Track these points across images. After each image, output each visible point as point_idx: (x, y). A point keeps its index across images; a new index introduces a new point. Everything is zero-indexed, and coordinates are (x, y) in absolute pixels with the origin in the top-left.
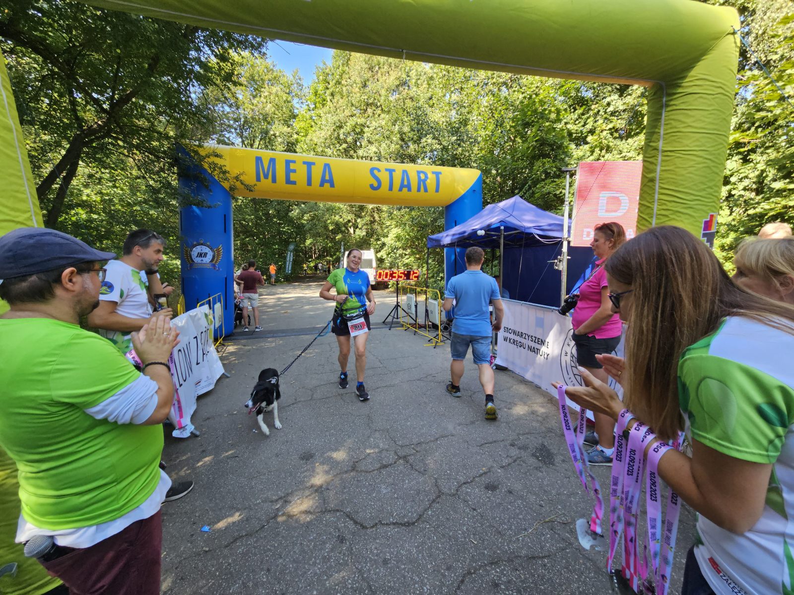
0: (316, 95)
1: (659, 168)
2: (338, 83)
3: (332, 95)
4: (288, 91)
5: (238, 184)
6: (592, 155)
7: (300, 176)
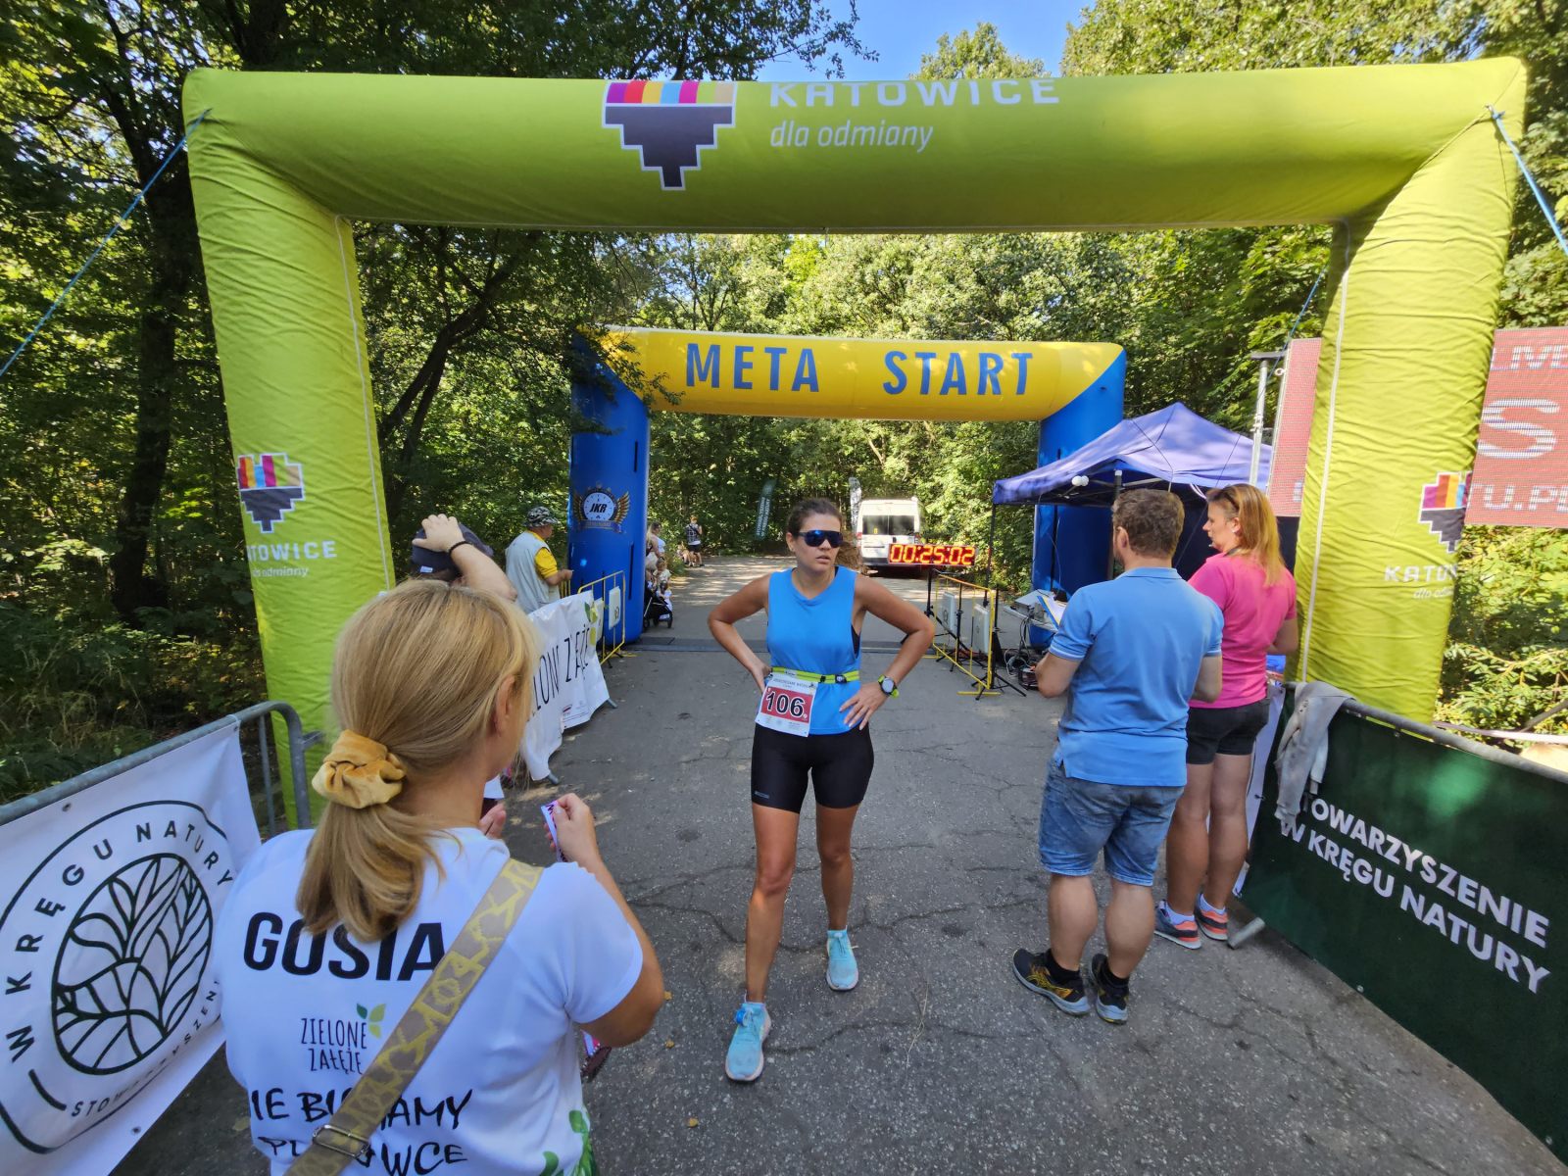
1: (1335, 381)
5: (656, 393)
7: (758, 372)
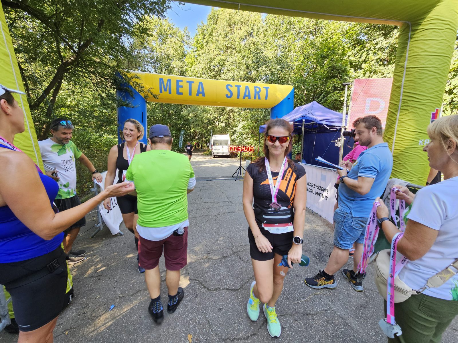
0: (198, 42)
1: (403, 79)
2: (211, 35)
3: (207, 42)
4: (181, 41)
5: (149, 94)
6: (364, 76)
7: (185, 89)
